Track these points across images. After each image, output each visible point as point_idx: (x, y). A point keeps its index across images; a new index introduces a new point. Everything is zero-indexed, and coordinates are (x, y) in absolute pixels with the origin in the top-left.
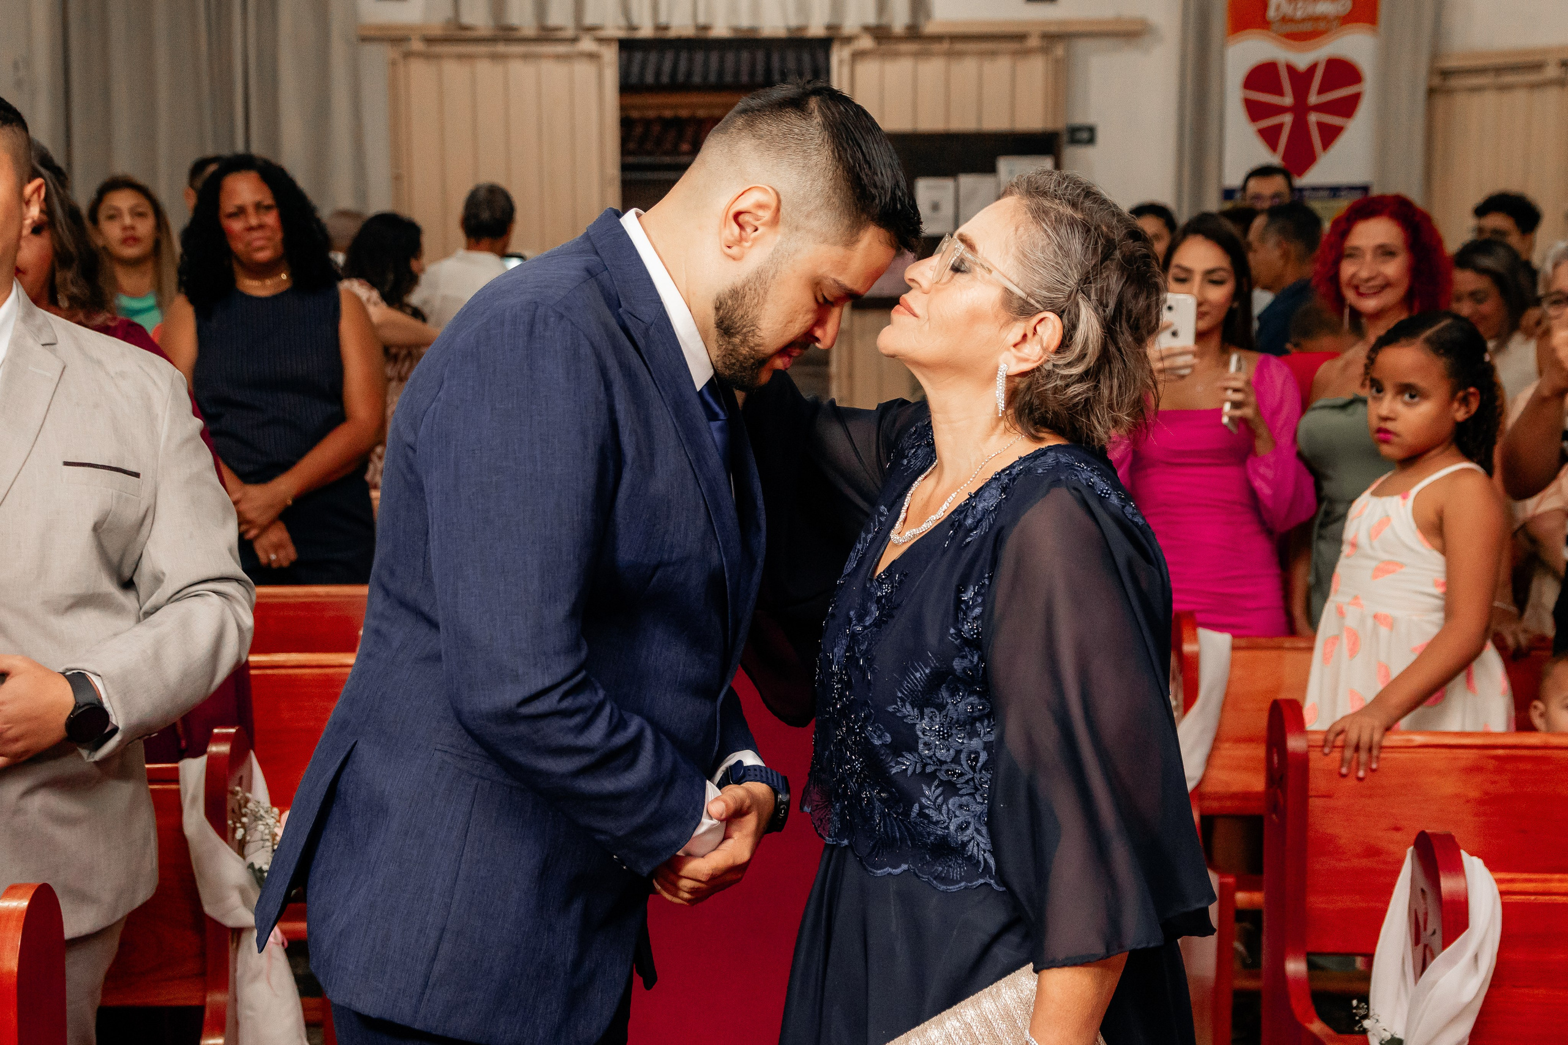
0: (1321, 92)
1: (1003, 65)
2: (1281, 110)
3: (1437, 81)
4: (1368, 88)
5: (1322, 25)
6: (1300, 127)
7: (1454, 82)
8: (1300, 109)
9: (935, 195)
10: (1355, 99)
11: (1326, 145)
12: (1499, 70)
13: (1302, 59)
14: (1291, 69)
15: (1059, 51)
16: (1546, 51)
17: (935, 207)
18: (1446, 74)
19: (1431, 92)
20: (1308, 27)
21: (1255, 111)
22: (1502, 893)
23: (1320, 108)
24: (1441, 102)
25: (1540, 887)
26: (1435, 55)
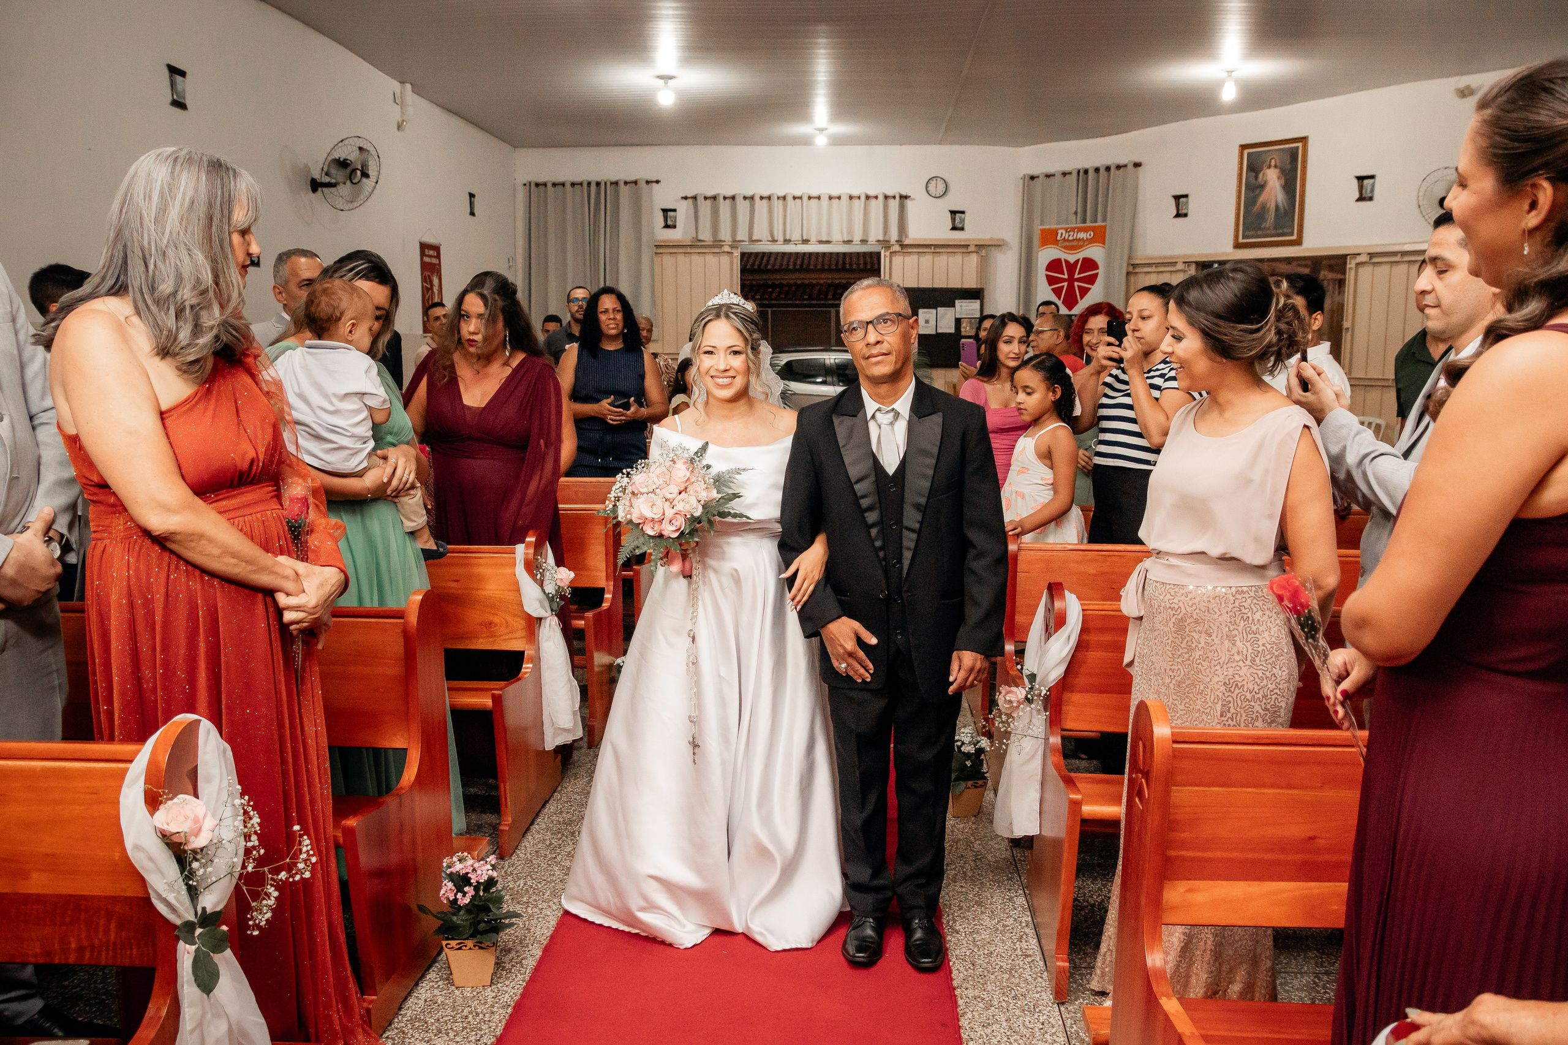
0: (1079, 274)
1: (958, 258)
2: (1063, 280)
3: (1131, 269)
4: (1101, 271)
5: (1081, 243)
6: (1071, 287)
7: (1138, 270)
8: (1071, 280)
9: (927, 316)
10: (1096, 275)
11: (1082, 297)
12: (1157, 265)
13: (1072, 259)
14: (1067, 262)
15: (983, 253)
16: (1178, 257)
17: (927, 322)
18: (1134, 266)
19: (1128, 274)
20: (1075, 243)
21: (1051, 280)
22: (1083, 610)
23: (1079, 280)
24: (1132, 278)
25: (1101, 607)
26: (1130, 258)
